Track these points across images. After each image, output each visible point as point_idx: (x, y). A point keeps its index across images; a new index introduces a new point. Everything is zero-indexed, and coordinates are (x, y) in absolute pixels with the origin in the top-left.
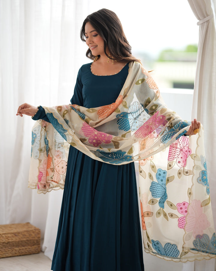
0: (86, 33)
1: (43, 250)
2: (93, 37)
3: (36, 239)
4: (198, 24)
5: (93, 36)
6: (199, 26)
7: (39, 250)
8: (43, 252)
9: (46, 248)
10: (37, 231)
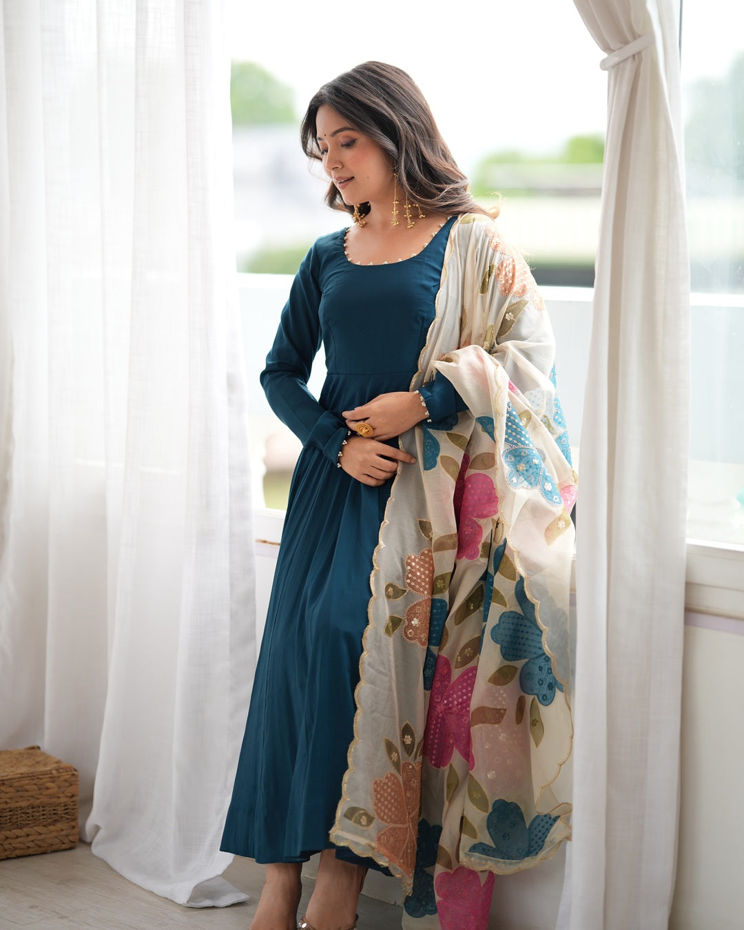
0: (320, 139)
1: (88, 840)
2: (344, 149)
3: (63, 800)
4: (603, 65)
5: (342, 145)
6: (606, 73)
7: (71, 838)
8: (90, 844)
9: (97, 829)
10: (66, 776)
